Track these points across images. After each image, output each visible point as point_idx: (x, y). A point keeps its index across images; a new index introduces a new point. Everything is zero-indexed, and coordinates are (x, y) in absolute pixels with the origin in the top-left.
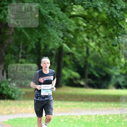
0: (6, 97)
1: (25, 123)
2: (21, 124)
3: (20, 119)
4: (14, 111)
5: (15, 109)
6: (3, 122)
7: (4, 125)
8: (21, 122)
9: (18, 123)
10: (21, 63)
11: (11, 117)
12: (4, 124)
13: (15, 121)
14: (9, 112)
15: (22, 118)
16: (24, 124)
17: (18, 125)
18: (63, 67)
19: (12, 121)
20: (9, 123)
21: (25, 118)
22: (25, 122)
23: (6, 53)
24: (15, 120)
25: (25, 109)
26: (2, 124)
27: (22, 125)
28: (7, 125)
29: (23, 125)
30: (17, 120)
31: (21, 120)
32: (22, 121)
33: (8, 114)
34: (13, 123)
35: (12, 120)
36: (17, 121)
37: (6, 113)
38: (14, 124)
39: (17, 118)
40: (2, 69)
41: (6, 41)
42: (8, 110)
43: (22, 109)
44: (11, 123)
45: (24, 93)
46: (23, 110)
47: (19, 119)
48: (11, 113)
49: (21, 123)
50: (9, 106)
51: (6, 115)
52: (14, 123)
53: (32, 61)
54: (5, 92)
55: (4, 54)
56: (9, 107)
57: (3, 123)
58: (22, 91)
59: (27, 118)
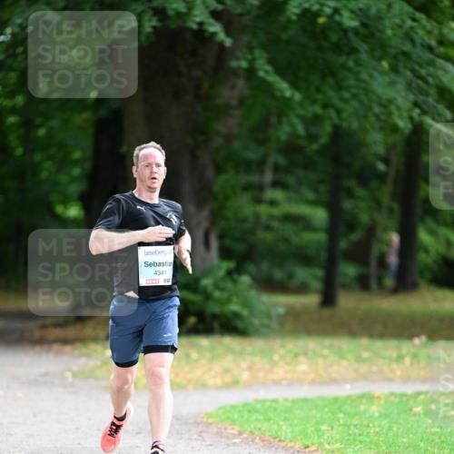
0: (216, 325)
1: (285, 419)
2: (272, 422)
3: (268, 404)
4: (245, 376)
5: (250, 369)
6: (209, 416)
7: (211, 424)
8: (272, 416)
9: (262, 417)
10: (273, 203)
11: (236, 397)
12: (210, 421)
13: (249, 411)
14: (228, 379)
15: (276, 401)
16: (281, 423)
17: (259, 425)
18: (422, 219)
19: (240, 412)
20: (228, 418)
21: (286, 400)
22: (287, 415)
23: (219, 169)
24: (249, 408)
25: (287, 368)
26: (205, 420)
27: (276, 427)
28: (220, 426)
29: (278, 426)
30: (259, 406)
31: (270, 407)
32: (275, 409)
33: (226, 386)
34: (242, 417)
35: (241, 409)
36: (257, 411)
37: (219, 381)
38: (247, 420)
39: (257, 401)
40: (205, 224)
41: (220, 127)
42: (226, 371)
43: (276, 369)
44: (236, 416)
45: (281, 310)
46: (280, 372)
47: (263, 402)
48: (236, 383)
49: (270, 419)
50: (230, 357)
51: (219, 388)
52: (246, 417)
53: (310, 195)
54: (213, 308)
55: (210, 172)
56: (227, 361)
57: (208, 418)
58: (275, 305)
59: (293, 402)
